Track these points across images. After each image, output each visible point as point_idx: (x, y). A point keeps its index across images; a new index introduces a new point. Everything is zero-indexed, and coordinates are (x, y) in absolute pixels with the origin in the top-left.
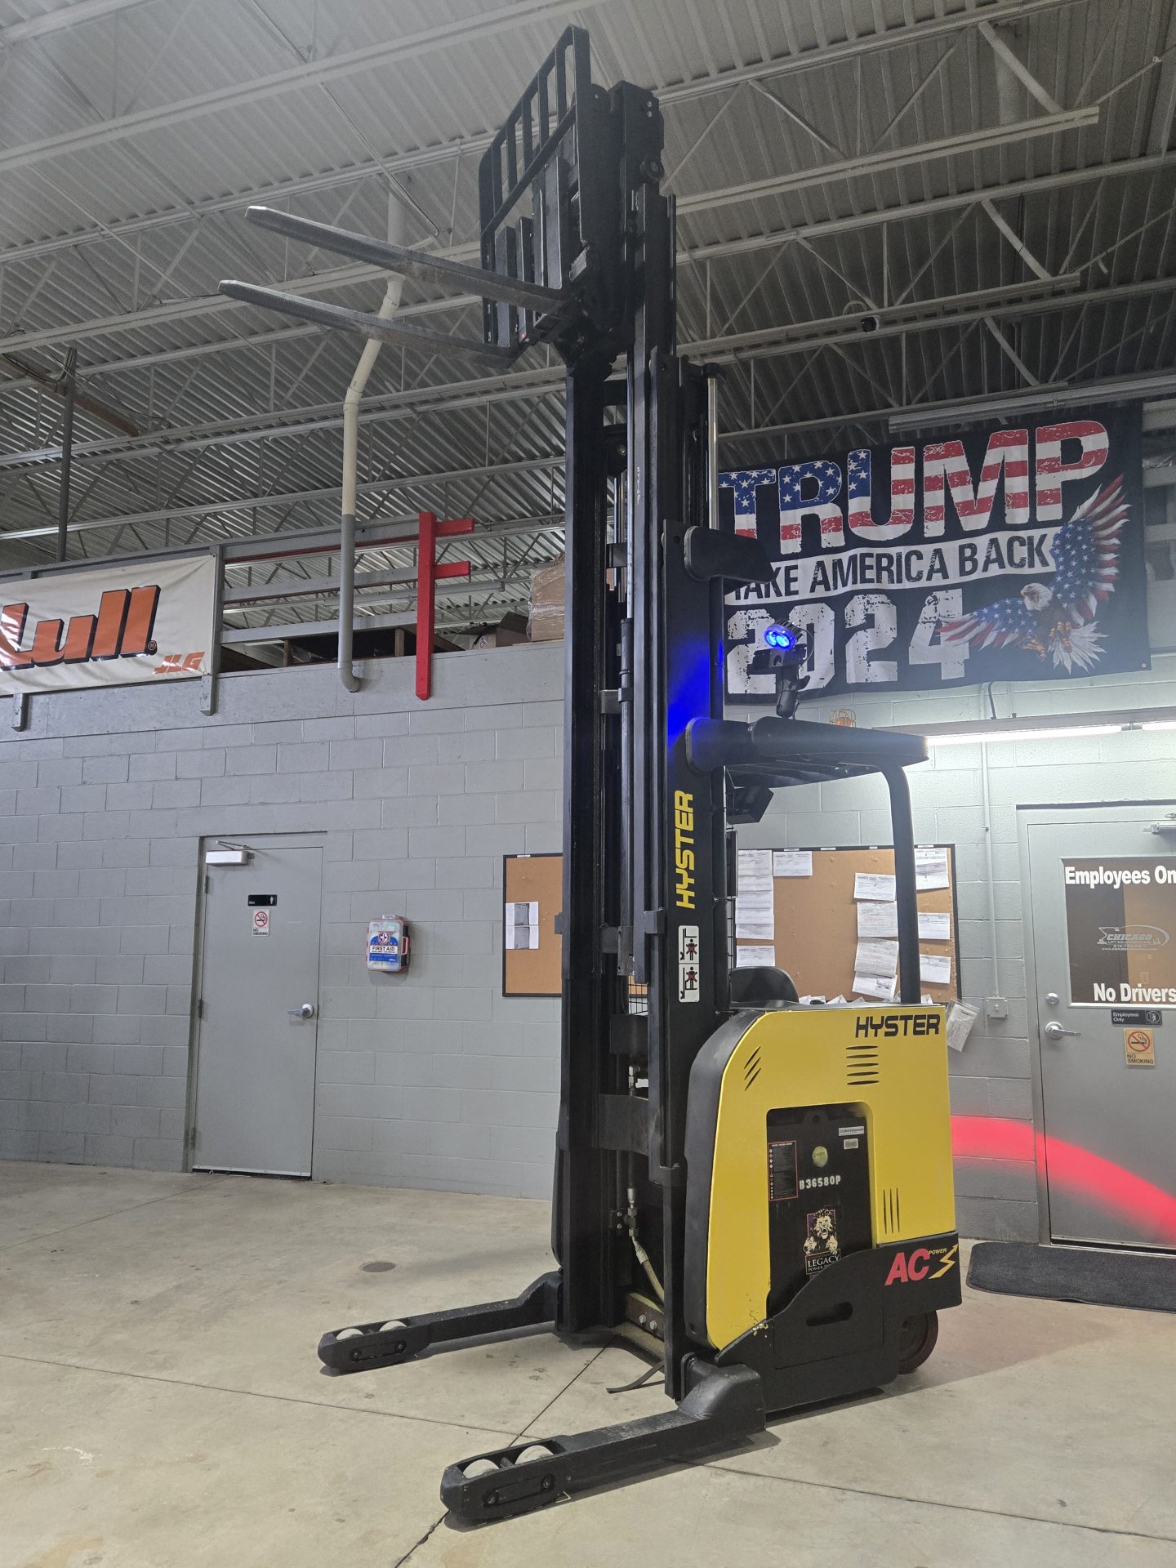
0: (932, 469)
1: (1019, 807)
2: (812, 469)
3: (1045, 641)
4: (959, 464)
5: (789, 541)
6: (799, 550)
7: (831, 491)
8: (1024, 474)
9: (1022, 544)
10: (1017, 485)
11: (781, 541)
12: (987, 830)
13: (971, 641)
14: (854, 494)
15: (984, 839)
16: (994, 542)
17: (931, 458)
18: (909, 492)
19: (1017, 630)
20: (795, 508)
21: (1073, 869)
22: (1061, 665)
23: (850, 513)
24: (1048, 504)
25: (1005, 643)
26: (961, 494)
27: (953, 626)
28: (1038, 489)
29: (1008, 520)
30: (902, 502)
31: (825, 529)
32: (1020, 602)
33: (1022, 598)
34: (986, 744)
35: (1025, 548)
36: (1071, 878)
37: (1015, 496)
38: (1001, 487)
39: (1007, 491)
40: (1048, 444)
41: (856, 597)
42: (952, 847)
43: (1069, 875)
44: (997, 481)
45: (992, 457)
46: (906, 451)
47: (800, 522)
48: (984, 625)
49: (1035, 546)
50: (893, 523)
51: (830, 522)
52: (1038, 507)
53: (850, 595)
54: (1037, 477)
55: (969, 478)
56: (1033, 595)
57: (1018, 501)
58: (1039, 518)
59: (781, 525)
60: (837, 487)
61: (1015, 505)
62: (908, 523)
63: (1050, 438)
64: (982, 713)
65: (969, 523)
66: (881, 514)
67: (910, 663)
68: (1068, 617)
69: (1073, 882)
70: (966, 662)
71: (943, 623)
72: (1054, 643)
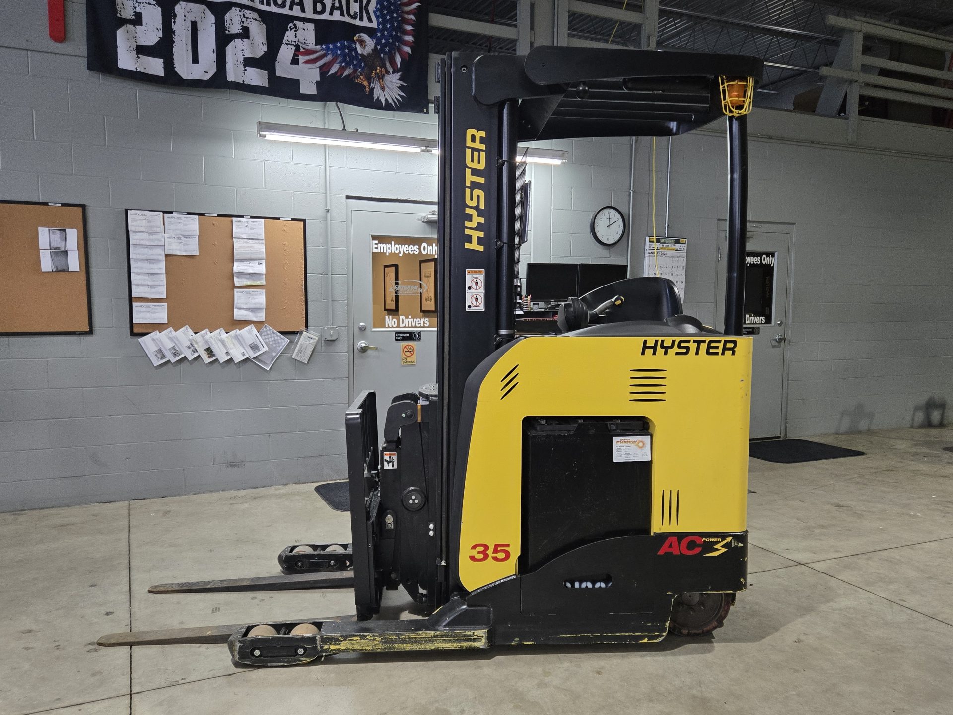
1: (347, 197)
3: (369, 80)
9: (356, 1)
12: (328, 211)
21: (376, 242)
22: (378, 100)
27: (308, 52)
33: (355, 44)
35: (357, 5)
36: (376, 248)
41: (233, 8)
42: (304, 221)
43: (374, 246)
48: (329, 58)
49: (364, 6)
53: (229, 5)
56: (362, 42)
64: (326, 124)
67: (277, 75)
68: (383, 65)
69: (376, 251)
70: (317, 82)
71: (301, 48)
72: (374, 82)
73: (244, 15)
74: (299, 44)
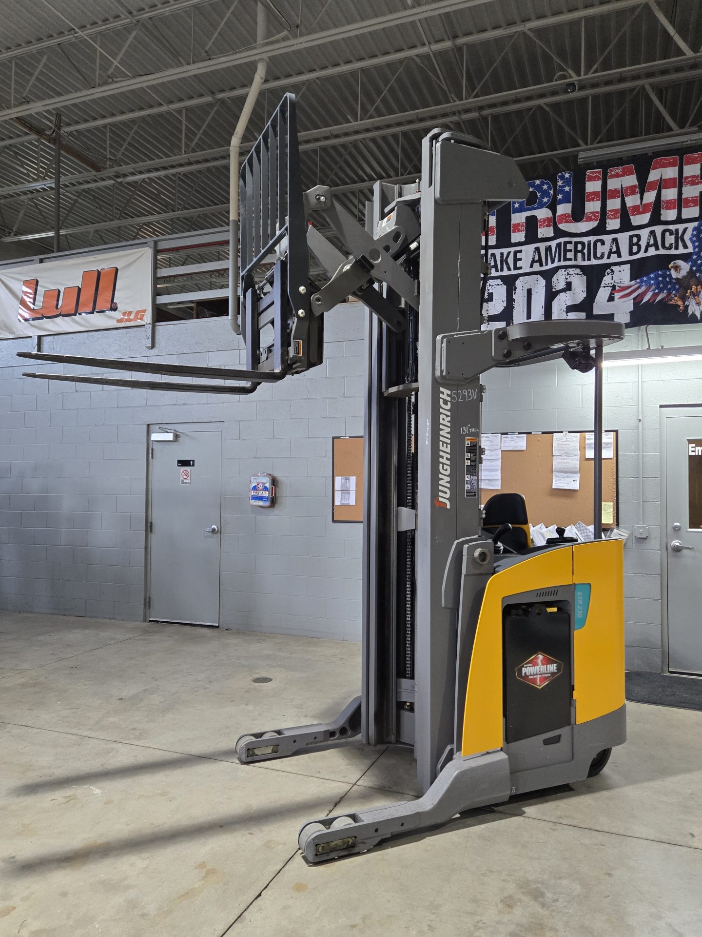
0: (613, 184)
1: (661, 406)
2: (533, 185)
3: (684, 298)
4: (631, 180)
5: (517, 234)
6: (523, 239)
7: (545, 200)
8: (674, 187)
9: (671, 233)
10: (670, 194)
11: (512, 234)
12: (640, 420)
13: (635, 299)
14: (561, 202)
15: (637, 428)
16: (653, 233)
17: (613, 176)
18: (597, 200)
19: (665, 291)
20: (521, 211)
21: (694, 445)
22: (694, 315)
23: (557, 214)
24: (690, 206)
25: (657, 301)
26: (632, 201)
27: (623, 289)
28: (683, 197)
29: (663, 218)
30: (593, 206)
31: (541, 225)
32: (668, 273)
33: (670, 270)
34: (642, 365)
35: (673, 237)
36: (692, 451)
37: (668, 202)
38: (659, 196)
39: (663, 198)
40: (693, 166)
41: (560, 270)
42: (616, 432)
43: (691, 449)
44: (656, 192)
45: (654, 176)
46: (596, 172)
47: (524, 220)
48: (643, 288)
49: (679, 236)
50: (586, 221)
51: (544, 220)
52: (683, 209)
53: (557, 269)
54: (683, 189)
55: (637, 190)
56: (677, 268)
57: (670, 205)
58: (684, 216)
59: (512, 223)
60: (550, 197)
61: (668, 208)
62: (596, 220)
63: (692, 162)
64: (640, 346)
65: (636, 220)
66: (578, 215)
67: (594, 314)
68: (699, 283)
69: (693, 454)
70: (631, 312)
71: (617, 287)
72: (689, 300)
73: (568, 274)
74: (615, 284)
